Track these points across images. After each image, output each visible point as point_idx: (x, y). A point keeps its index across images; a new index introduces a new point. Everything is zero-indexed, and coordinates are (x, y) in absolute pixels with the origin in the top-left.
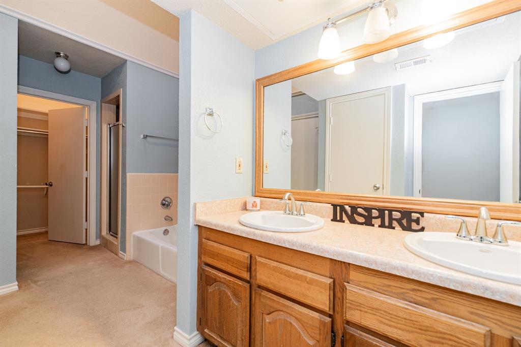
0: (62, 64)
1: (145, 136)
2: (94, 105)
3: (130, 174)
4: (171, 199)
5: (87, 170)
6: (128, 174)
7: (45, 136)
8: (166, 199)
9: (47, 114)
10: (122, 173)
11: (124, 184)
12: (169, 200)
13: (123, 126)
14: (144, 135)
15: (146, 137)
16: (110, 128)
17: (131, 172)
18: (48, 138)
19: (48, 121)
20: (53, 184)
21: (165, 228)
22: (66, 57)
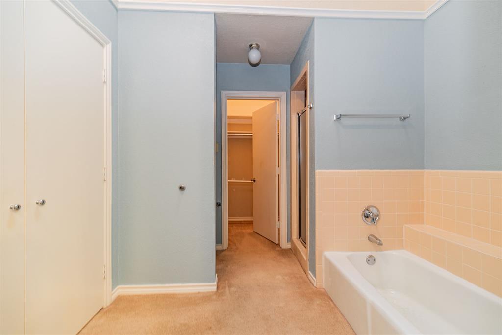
0: (254, 56)
1: (339, 116)
2: (283, 95)
3: (320, 171)
4: (378, 211)
5: (279, 167)
6: (317, 171)
7: (250, 137)
8: (371, 209)
9: (251, 118)
10: (310, 170)
11: (313, 184)
12: (374, 211)
13: (311, 108)
14: (337, 116)
15: (339, 118)
16: (299, 117)
17: (320, 169)
18: (252, 139)
19: (252, 124)
20: (256, 179)
21: (369, 253)
22: (258, 47)
